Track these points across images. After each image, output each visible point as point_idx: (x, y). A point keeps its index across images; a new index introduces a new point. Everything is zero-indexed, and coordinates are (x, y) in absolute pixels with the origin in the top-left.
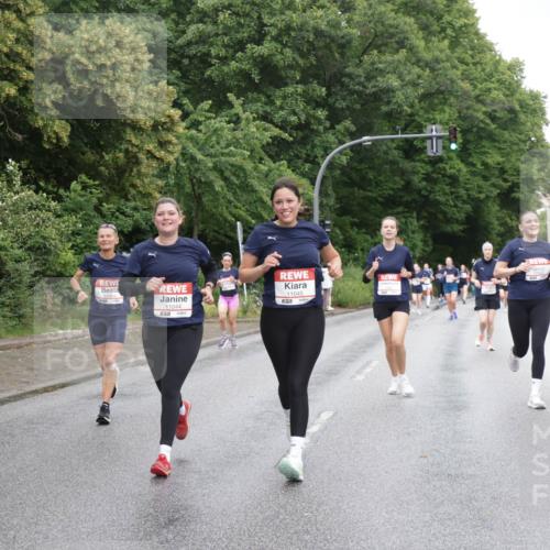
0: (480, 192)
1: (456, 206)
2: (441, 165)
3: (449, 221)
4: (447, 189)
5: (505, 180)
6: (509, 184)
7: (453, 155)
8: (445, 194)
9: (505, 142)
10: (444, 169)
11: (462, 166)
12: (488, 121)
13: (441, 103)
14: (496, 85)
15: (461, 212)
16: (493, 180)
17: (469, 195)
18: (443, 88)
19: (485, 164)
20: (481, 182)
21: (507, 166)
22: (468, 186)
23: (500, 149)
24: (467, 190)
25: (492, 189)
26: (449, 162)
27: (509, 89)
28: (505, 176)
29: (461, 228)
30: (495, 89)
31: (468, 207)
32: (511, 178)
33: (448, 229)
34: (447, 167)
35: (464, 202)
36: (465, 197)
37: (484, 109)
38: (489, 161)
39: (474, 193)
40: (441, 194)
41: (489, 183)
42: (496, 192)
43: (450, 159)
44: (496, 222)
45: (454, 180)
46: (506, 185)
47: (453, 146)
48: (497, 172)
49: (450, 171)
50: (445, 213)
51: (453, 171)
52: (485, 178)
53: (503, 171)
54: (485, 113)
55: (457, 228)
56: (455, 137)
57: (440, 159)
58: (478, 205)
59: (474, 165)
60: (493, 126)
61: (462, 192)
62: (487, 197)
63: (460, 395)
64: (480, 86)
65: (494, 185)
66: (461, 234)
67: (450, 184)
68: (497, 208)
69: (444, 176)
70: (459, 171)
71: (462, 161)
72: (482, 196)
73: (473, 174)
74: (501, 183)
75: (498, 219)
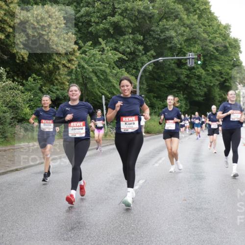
0: (211, 83)
1: (200, 89)
2: (194, 71)
3: (197, 95)
4: (196, 81)
5: (222, 78)
6: (224, 79)
7: (199, 66)
8: (195, 83)
9: (222, 60)
10: (195, 73)
11: (203, 71)
12: (215, 51)
13: (194, 43)
14: (218, 35)
15: (202, 91)
16: (217, 77)
17: (206, 84)
18: (195, 37)
19: (213, 70)
20: (212, 78)
21: (223, 71)
22: (205, 80)
23: (220, 63)
24: (205, 82)
25: (217, 81)
26: (197, 69)
27: (224, 37)
28: (222, 76)
29: (202, 98)
30: (218, 37)
31: (205, 89)
32: (224, 77)
33: (197, 99)
34: (196, 71)
35: (204, 87)
36: (204, 85)
37: (213, 46)
38: (215, 69)
39: (208, 83)
40: (193, 84)
41: (215, 79)
42: (218, 83)
43: (198, 68)
44: (218, 96)
45: (199, 77)
46: (222, 80)
47: (199, 62)
48: (218, 74)
49: (197, 73)
50: (195, 92)
51: (199, 73)
52: (213, 77)
53: (221, 73)
54: (213, 48)
55: (201, 99)
56: (200, 59)
57: (193, 68)
58: (210, 89)
59: (208, 71)
60: (217, 54)
61: (203, 83)
62: (214, 85)
63: (201, 173)
64: (211, 36)
65: (217, 80)
66: (202, 101)
67: (198, 79)
68: (218, 90)
69: (195, 75)
70: (202, 73)
71: (203, 69)
72: (212, 84)
73: (208, 74)
74: (220, 78)
75: (219, 95)
